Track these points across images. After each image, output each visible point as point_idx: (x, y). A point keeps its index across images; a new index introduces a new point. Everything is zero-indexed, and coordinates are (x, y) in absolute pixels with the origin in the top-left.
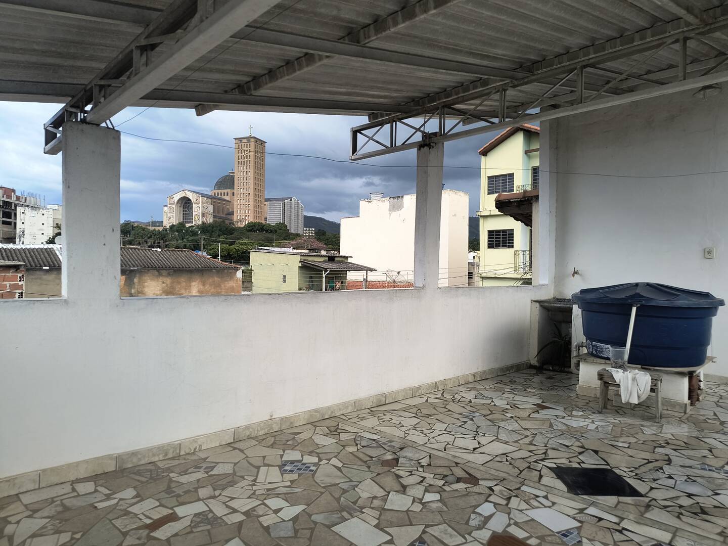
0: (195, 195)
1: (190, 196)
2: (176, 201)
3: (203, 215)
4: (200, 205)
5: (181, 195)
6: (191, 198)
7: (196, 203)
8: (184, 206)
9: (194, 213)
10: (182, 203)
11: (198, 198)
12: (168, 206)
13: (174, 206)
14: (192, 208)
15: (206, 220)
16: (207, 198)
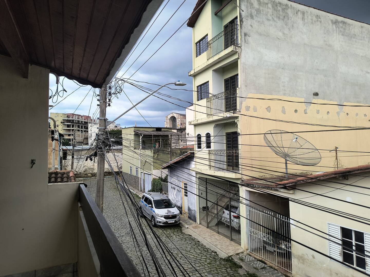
0: (177, 115)
1: (175, 115)
2: (169, 119)
3: (181, 124)
4: (180, 120)
5: (171, 115)
6: (175, 116)
7: (178, 119)
8: (173, 120)
9: (177, 124)
10: (172, 119)
11: (179, 116)
12: (166, 121)
13: (168, 121)
14: (176, 121)
15: (183, 126)
16: (183, 116)
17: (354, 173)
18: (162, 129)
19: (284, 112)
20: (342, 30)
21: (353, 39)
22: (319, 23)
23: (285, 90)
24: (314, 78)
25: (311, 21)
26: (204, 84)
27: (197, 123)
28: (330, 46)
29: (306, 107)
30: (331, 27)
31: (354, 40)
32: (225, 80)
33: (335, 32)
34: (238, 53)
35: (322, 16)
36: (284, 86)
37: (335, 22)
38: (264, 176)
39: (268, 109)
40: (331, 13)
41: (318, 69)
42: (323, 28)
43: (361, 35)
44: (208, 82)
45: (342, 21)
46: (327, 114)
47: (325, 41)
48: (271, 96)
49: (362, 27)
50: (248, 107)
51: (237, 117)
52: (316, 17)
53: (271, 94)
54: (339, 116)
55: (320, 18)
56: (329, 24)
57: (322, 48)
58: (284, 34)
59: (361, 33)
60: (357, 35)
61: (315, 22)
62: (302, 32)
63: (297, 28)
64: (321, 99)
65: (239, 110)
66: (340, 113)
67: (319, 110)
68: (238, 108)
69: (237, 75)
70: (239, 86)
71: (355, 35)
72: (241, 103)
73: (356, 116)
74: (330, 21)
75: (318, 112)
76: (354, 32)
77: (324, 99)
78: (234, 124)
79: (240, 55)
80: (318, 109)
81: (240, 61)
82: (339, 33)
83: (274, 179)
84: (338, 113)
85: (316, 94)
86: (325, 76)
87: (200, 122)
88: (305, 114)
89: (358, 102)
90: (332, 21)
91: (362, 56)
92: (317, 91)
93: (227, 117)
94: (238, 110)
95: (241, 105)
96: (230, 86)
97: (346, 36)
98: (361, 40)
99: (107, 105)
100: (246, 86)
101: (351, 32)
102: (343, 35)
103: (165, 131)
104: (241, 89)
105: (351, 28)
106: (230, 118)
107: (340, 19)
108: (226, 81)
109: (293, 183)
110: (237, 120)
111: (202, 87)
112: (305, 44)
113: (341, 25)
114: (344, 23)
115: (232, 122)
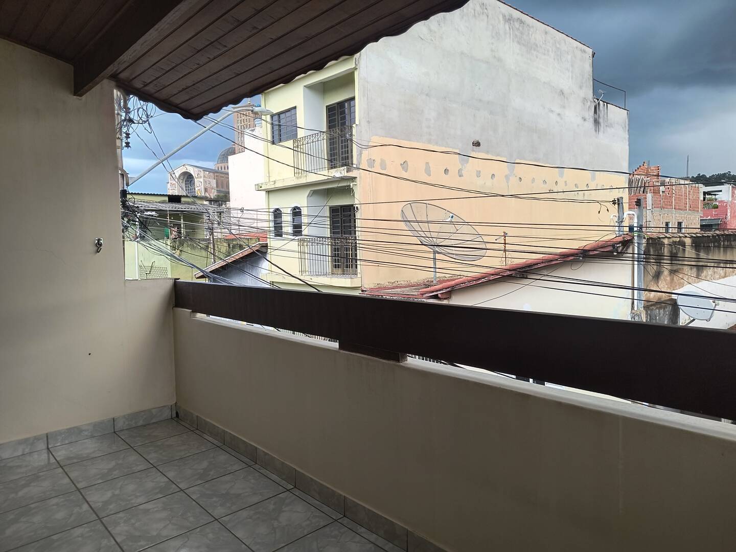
0: (196, 169)
1: (191, 170)
2: (177, 177)
3: (206, 190)
4: (202, 180)
5: (183, 170)
6: (192, 173)
7: (198, 178)
8: (186, 181)
9: (196, 189)
10: (184, 178)
11: (200, 173)
12: (170, 182)
13: (176, 182)
14: (194, 184)
15: (209, 195)
16: (210, 172)
17: (536, 267)
18: (183, 199)
19: (428, 171)
20: (518, 34)
21: (533, 51)
22: (485, 17)
23: (430, 134)
24: (474, 115)
25: (473, 12)
26: (287, 112)
27: (273, 186)
28: (499, 60)
29: (462, 165)
30: (502, 26)
31: (535, 53)
32: (327, 107)
33: (508, 36)
34: (356, 59)
35: (489, 6)
36: (429, 127)
37: (509, 20)
38: (396, 282)
39: (404, 165)
40: (502, 2)
41: (480, 101)
42: (491, 27)
43: (544, 46)
44: (295, 108)
45: (518, 19)
46: (492, 178)
47: (492, 51)
48: (408, 142)
49: (546, 33)
50: (372, 161)
51: (353, 179)
52: (481, 6)
53: (410, 140)
54: (508, 183)
55: (486, 9)
56: (499, 22)
57: (488, 62)
58: (430, 30)
59: (544, 42)
60: (539, 45)
61: (479, 14)
62: (458, 31)
63: (452, 21)
64: (483, 152)
65: (358, 166)
66: (511, 178)
67: (480, 171)
68: (355, 161)
69: (353, 99)
70: (357, 122)
71: (537, 46)
72: (360, 154)
73: (533, 183)
74: (502, 16)
75: (478, 174)
76: (535, 39)
77: (487, 152)
78: (348, 191)
79: (359, 62)
80: (478, 170)
81: (359, 74)
82: (513, 39)
83: (413, 287)
84: (507, 177)
85: (477, 144)
86: (491, 113)
87: (279, 185)
88: (460, 176)
89: (535, 161)
90: (504, 16)
91: (544, 82)
92: (477, 138)
93: (334, 177)
94: (354, 166)
95: (361, 157)
96: (338, 120)
97: (524, 45)
98: (545, 54)
99: (124, 144)
100: (369, 122)
101: (530, 39)
102: (519, 43)
103: (188, 203)
104: (360, 127)
105: (531, 33)
106: (343, 179)
107: (516, 14)
108: (330, 110)
109: (448, 288)
110: (354, 183)
111: (281, 118)
112: (462, 53)
113: (517, 25)
114: (522, 22)
115: (345, 187)
